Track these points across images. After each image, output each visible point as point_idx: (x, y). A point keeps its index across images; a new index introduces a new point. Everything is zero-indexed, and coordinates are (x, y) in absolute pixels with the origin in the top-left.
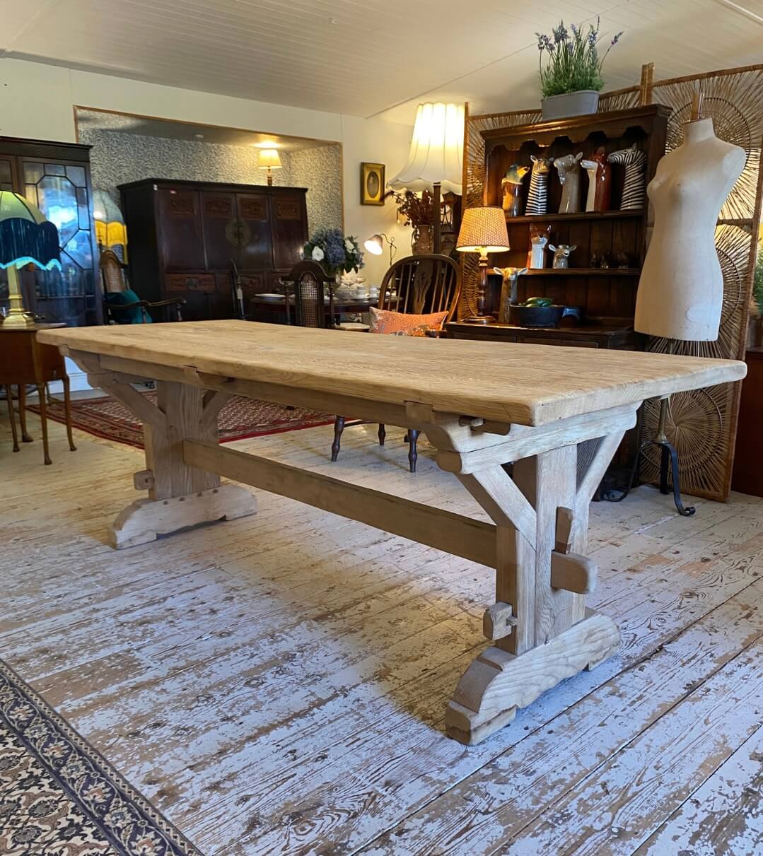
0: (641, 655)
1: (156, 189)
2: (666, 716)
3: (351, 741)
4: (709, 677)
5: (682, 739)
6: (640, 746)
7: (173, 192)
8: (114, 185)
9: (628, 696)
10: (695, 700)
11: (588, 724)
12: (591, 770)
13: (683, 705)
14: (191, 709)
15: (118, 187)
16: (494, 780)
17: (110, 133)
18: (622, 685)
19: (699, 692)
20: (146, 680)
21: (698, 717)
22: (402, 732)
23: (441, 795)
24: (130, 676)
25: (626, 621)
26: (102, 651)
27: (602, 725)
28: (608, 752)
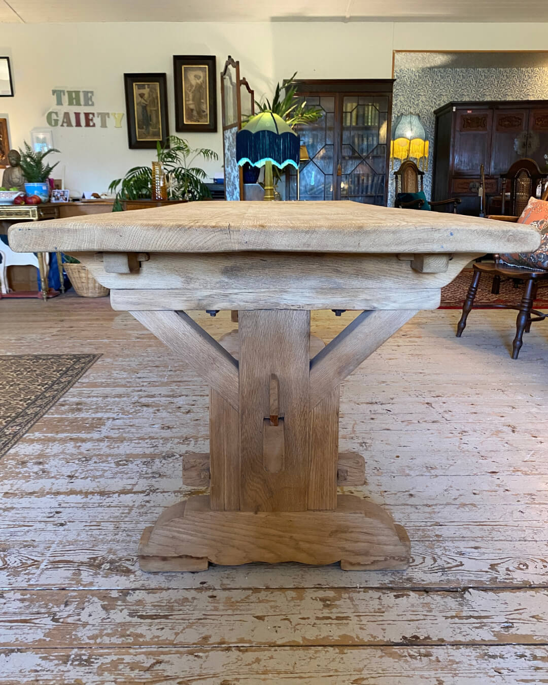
0: (428, 584)
1: (454, 110)
2: (330, 649)
3: (95, 523)
4: (456, 644)
5: (301, 678)
6: (250, 656)
7: (469, 112)
8: (433, 110)
9: (334, 610)
10: (391, 655)
11: (249, 610)
12: (176, 644)
13: (369, 650)
14: (68, 462)
15: (435, 112)
16: (106, 603)
17: (436, 70)
18: (351, 599)
19: (413, 651)
20: (84, 437)
21: (360, 670)
22: (128, 535)
23: (63, 589)
24: (83, 432)
25: (476, 548)
26: (99, 414)
27: (260, 618)
28: (218, 640)
